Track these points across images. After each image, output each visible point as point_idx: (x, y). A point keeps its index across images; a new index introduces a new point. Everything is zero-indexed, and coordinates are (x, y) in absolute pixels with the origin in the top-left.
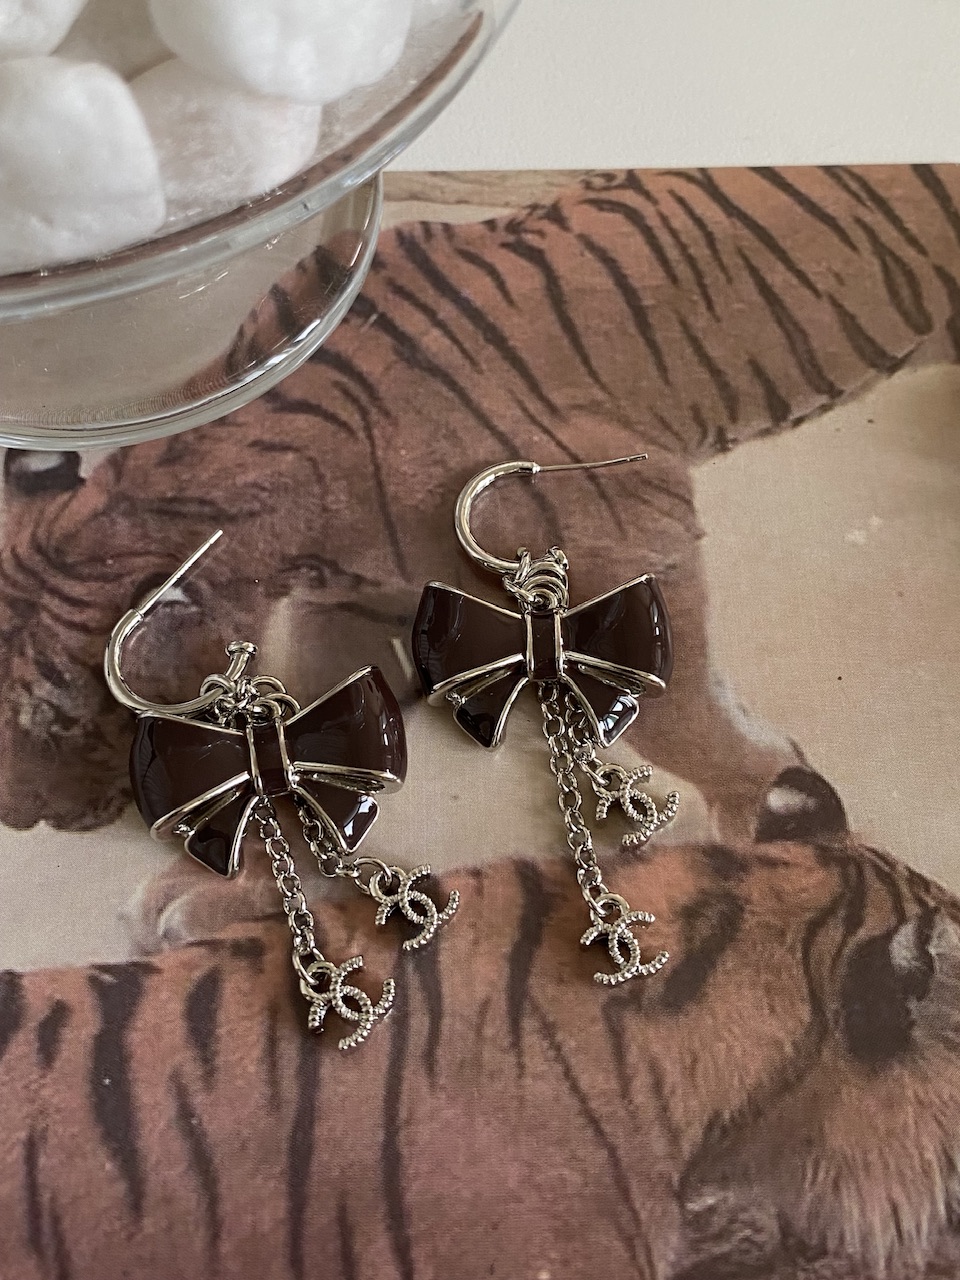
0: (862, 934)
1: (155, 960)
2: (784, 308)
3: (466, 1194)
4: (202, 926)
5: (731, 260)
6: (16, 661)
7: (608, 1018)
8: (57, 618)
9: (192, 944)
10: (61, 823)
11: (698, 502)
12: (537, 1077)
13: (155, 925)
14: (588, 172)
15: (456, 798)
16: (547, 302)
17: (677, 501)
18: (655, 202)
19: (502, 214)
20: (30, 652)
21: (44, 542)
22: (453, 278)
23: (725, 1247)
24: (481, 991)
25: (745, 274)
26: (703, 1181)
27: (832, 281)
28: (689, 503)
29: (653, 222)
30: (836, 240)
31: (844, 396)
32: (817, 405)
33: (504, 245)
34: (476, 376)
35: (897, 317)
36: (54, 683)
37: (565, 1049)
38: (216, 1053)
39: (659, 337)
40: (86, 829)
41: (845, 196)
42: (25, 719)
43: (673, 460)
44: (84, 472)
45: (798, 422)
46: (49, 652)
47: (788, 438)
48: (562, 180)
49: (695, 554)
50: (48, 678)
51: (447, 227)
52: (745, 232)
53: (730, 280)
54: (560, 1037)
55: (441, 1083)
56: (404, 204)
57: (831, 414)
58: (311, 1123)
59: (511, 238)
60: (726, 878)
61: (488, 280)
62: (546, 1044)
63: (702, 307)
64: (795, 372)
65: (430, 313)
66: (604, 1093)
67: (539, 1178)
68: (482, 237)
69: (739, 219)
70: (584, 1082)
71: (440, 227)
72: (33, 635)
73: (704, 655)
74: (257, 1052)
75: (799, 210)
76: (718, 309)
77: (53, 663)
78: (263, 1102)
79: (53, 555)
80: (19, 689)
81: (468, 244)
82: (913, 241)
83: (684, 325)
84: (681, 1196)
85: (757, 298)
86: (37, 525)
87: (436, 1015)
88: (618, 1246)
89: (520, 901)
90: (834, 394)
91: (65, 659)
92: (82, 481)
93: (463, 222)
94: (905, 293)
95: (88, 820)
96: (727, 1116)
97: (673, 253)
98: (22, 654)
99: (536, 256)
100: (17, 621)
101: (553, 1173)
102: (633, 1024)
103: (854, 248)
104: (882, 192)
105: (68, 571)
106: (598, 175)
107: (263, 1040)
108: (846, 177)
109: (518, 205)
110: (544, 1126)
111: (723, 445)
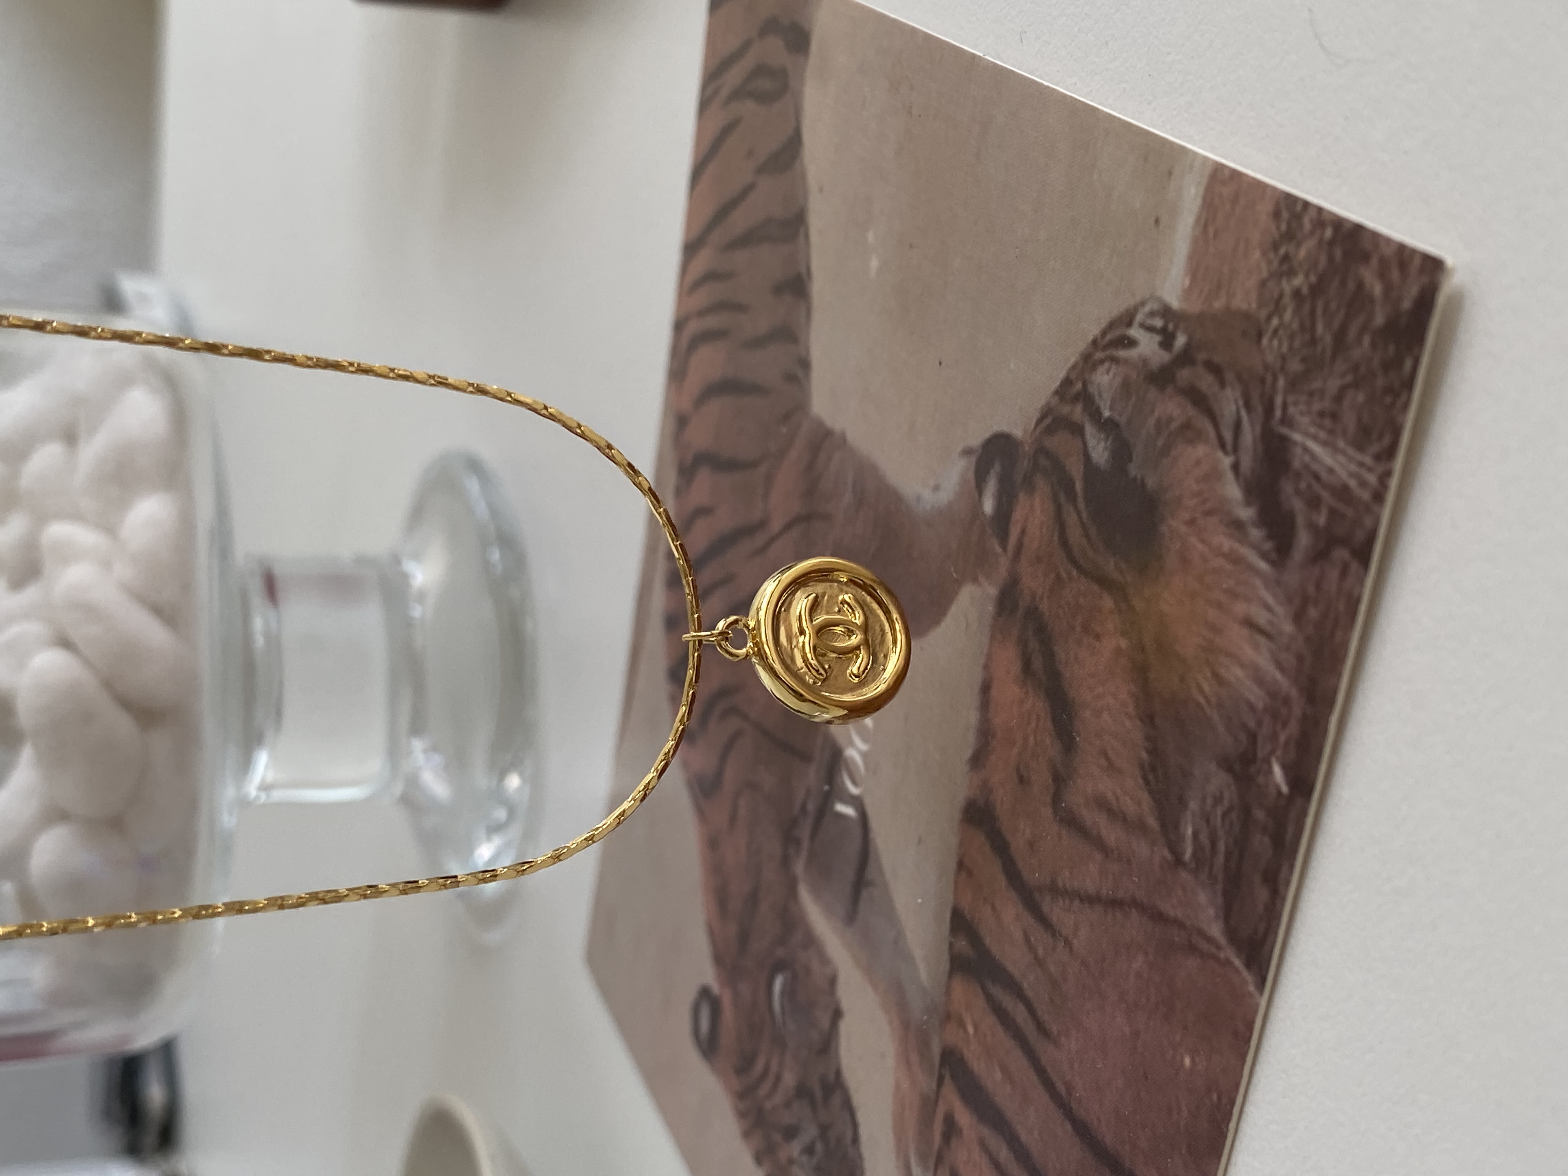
0: (1079, 486)
2: (754, 229)
7: (1062, 821)
8: (769, 1096)
12: (1075, 932)
15: (920, 841)
20: (778, 1137)
23: (1221, 847)
24: (1018, 935)
25: (735, 254)
26: (1176, 827)
31: (804, 208)
32: (803, 243)
37: (1068, 885)
39: (748, 378)
43: (804, 427)
44: (715, 990)
45: (809, 272)
52: (714, 236)
53: (734, 274)
54: (1060, 883)
55: (1056, 1032)
61: (699, 522)
62: (1061, 902)
64: (785, 250)
66: (1100, 873)
70: (1090, 886)
73: (902, 499)
76: (745, 300)
77: (787, 1126)
84: (1179, 861)
87: (1019, 991)
88: (1192, 963)
90: (801, 219)
91: (787, 1112)
94: (767, 85)
96: (1145, 755)
97: (714, 322)
99: (696, 462)
103: (738, 121)
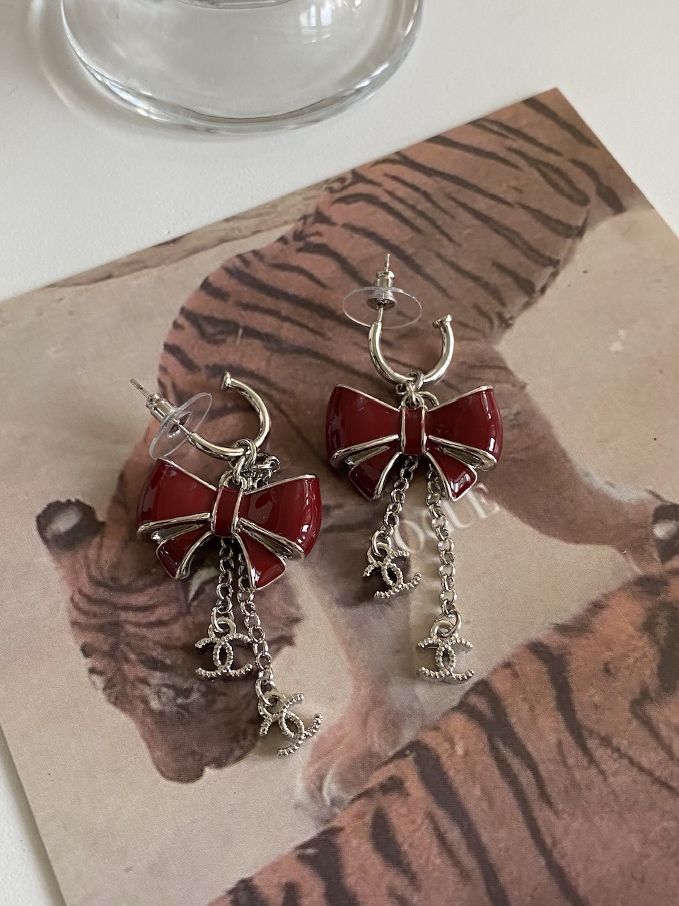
1: (335, 823)
2: (495, 222)
3: (613, 870)
4: (354, 785)
5: (447, 204)
6: (126, 667)
7: (637, 716)
8: (138, 625)
9: (353, 801)
10: (220, 763)
11: (510, 366)
12: (615, 774)
13: (323, 800)
14: (327, 182)
16: (346, 276)
17: (497, 371)
18: (379, 185)
19: (286, 230)
20: (132, 656)
21: (99, 577)
22: (279, 285)
25: (460, 210)
27: (515, 193)
28: (505, 369)
29: (386, 198)
30: (502, 166)
31: (562, 262)
32: (548, 274)
33: (299, 250)
34: (328, 343)
35: (566, 202)
36: (161, 671)
37: (622, 748)
38: (409, 864)
39: (428, 270)
40: (239, 759)
41: (493, 136)
42: (155, 704)
43: (480, 346)
44: (101, 516)
45: (543, 290)
46: (145, 651)
47: (543, 302)
48: (313, 193)
49: (528, 399)
50: (156, 669)
51: (255, 253)
52: (445, 183)
53: (453, 217)
54: (615, 742)
55: (560, 809)
56: (218, 248)
57: (560, 278)
58: (495, 876)
59: (301, 244)
60: (658, 595)
61: (302, 278)
62: (609, 751)
63: (445, 241)
64: (523, 259)
65: (275, 313)
66: (660, 763)
67: (652, 836)
68: (282, 251)
69: (437, 176)
71: (251, 255)
72: (128, 644)
73: (568, 461)
74: (435, 850)
75: (470, 156)
76: (456, 238)
77: (153, 657)
78: (456, 879)
79: (110, 583)
80: (140, 686)
81: (274, 258)
82: (549, 150)
83: (440, 256)
85: (475, 222)
86: (88, 568)
87: (532, 766)
89: (544, 670)
90: (555, 265)
91: (160, 650)
92: (103, 524)
93: (264, 246)
94: (562, 183)
95: (237, 753)
97: (408, 214)
98: (127, 661)
99: (323, 249)
100: (111, 640)
101: (658, 829)
102: (654, 712)
103: (517, 167)
104: (515, 126)
105: (127, 589)
106: (333, 182)
107: (435, 839)
108: (488, 125)
109: (293, 221)
110: (636, 803)
111: (506, 324)
